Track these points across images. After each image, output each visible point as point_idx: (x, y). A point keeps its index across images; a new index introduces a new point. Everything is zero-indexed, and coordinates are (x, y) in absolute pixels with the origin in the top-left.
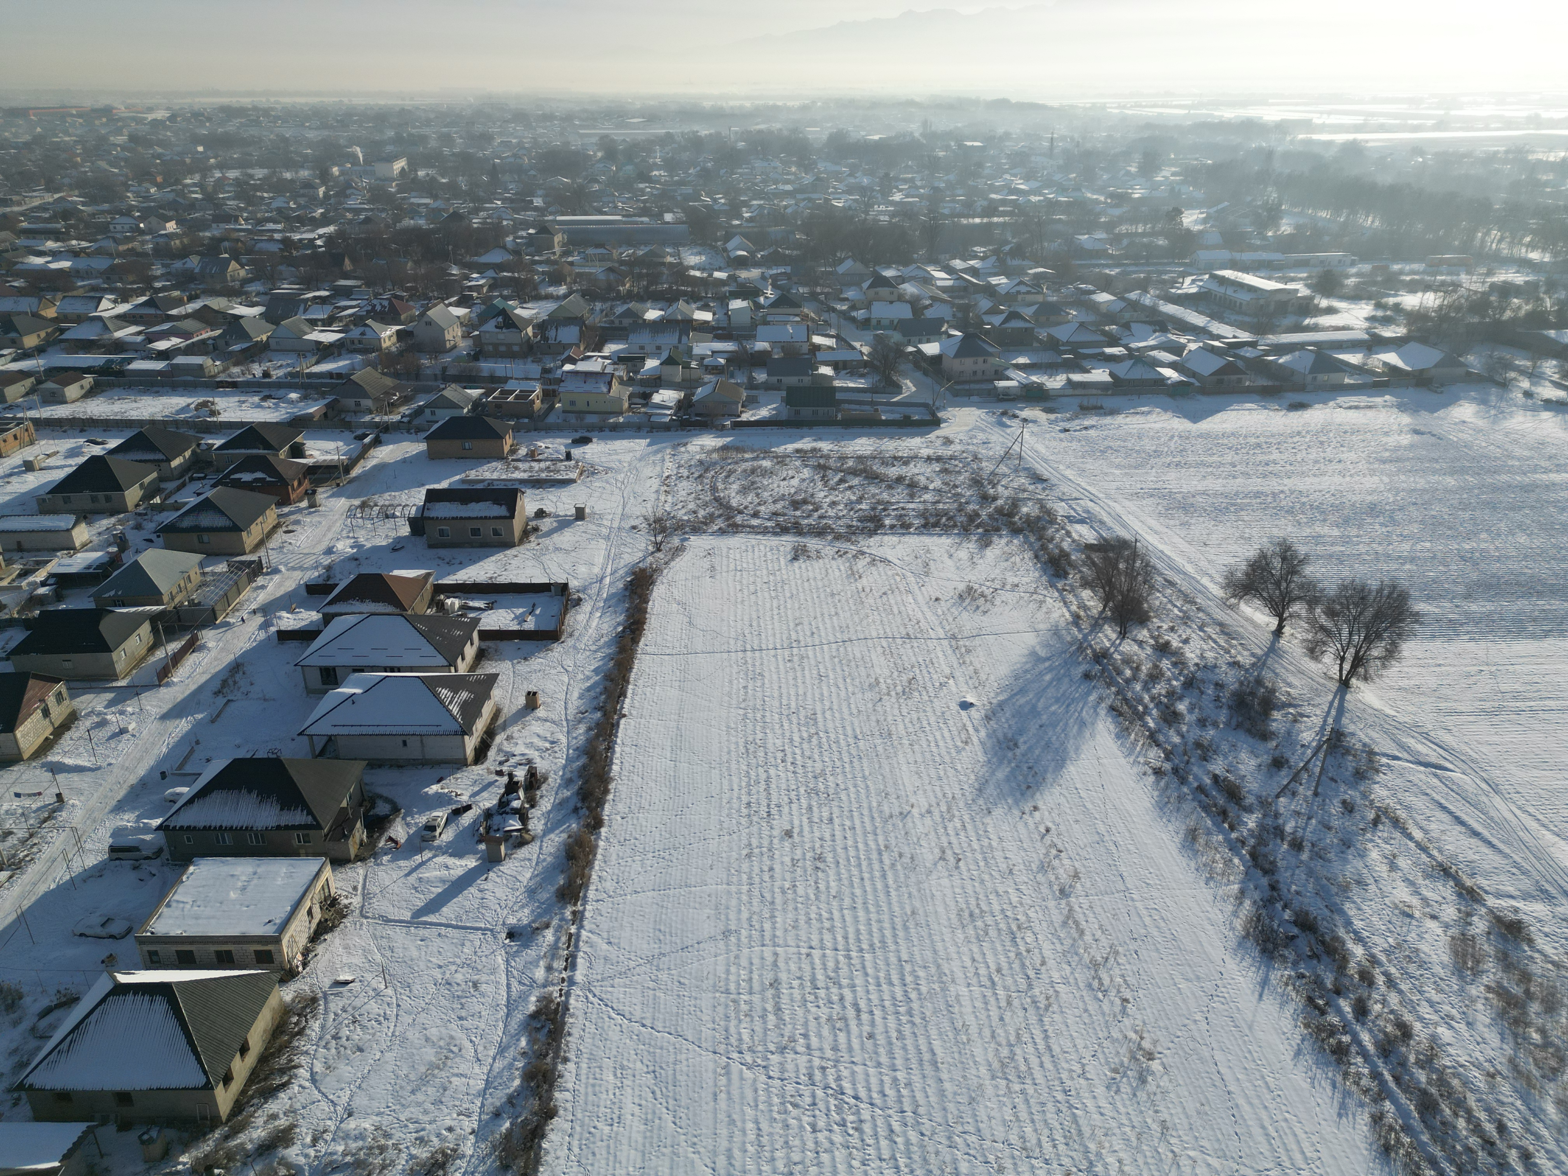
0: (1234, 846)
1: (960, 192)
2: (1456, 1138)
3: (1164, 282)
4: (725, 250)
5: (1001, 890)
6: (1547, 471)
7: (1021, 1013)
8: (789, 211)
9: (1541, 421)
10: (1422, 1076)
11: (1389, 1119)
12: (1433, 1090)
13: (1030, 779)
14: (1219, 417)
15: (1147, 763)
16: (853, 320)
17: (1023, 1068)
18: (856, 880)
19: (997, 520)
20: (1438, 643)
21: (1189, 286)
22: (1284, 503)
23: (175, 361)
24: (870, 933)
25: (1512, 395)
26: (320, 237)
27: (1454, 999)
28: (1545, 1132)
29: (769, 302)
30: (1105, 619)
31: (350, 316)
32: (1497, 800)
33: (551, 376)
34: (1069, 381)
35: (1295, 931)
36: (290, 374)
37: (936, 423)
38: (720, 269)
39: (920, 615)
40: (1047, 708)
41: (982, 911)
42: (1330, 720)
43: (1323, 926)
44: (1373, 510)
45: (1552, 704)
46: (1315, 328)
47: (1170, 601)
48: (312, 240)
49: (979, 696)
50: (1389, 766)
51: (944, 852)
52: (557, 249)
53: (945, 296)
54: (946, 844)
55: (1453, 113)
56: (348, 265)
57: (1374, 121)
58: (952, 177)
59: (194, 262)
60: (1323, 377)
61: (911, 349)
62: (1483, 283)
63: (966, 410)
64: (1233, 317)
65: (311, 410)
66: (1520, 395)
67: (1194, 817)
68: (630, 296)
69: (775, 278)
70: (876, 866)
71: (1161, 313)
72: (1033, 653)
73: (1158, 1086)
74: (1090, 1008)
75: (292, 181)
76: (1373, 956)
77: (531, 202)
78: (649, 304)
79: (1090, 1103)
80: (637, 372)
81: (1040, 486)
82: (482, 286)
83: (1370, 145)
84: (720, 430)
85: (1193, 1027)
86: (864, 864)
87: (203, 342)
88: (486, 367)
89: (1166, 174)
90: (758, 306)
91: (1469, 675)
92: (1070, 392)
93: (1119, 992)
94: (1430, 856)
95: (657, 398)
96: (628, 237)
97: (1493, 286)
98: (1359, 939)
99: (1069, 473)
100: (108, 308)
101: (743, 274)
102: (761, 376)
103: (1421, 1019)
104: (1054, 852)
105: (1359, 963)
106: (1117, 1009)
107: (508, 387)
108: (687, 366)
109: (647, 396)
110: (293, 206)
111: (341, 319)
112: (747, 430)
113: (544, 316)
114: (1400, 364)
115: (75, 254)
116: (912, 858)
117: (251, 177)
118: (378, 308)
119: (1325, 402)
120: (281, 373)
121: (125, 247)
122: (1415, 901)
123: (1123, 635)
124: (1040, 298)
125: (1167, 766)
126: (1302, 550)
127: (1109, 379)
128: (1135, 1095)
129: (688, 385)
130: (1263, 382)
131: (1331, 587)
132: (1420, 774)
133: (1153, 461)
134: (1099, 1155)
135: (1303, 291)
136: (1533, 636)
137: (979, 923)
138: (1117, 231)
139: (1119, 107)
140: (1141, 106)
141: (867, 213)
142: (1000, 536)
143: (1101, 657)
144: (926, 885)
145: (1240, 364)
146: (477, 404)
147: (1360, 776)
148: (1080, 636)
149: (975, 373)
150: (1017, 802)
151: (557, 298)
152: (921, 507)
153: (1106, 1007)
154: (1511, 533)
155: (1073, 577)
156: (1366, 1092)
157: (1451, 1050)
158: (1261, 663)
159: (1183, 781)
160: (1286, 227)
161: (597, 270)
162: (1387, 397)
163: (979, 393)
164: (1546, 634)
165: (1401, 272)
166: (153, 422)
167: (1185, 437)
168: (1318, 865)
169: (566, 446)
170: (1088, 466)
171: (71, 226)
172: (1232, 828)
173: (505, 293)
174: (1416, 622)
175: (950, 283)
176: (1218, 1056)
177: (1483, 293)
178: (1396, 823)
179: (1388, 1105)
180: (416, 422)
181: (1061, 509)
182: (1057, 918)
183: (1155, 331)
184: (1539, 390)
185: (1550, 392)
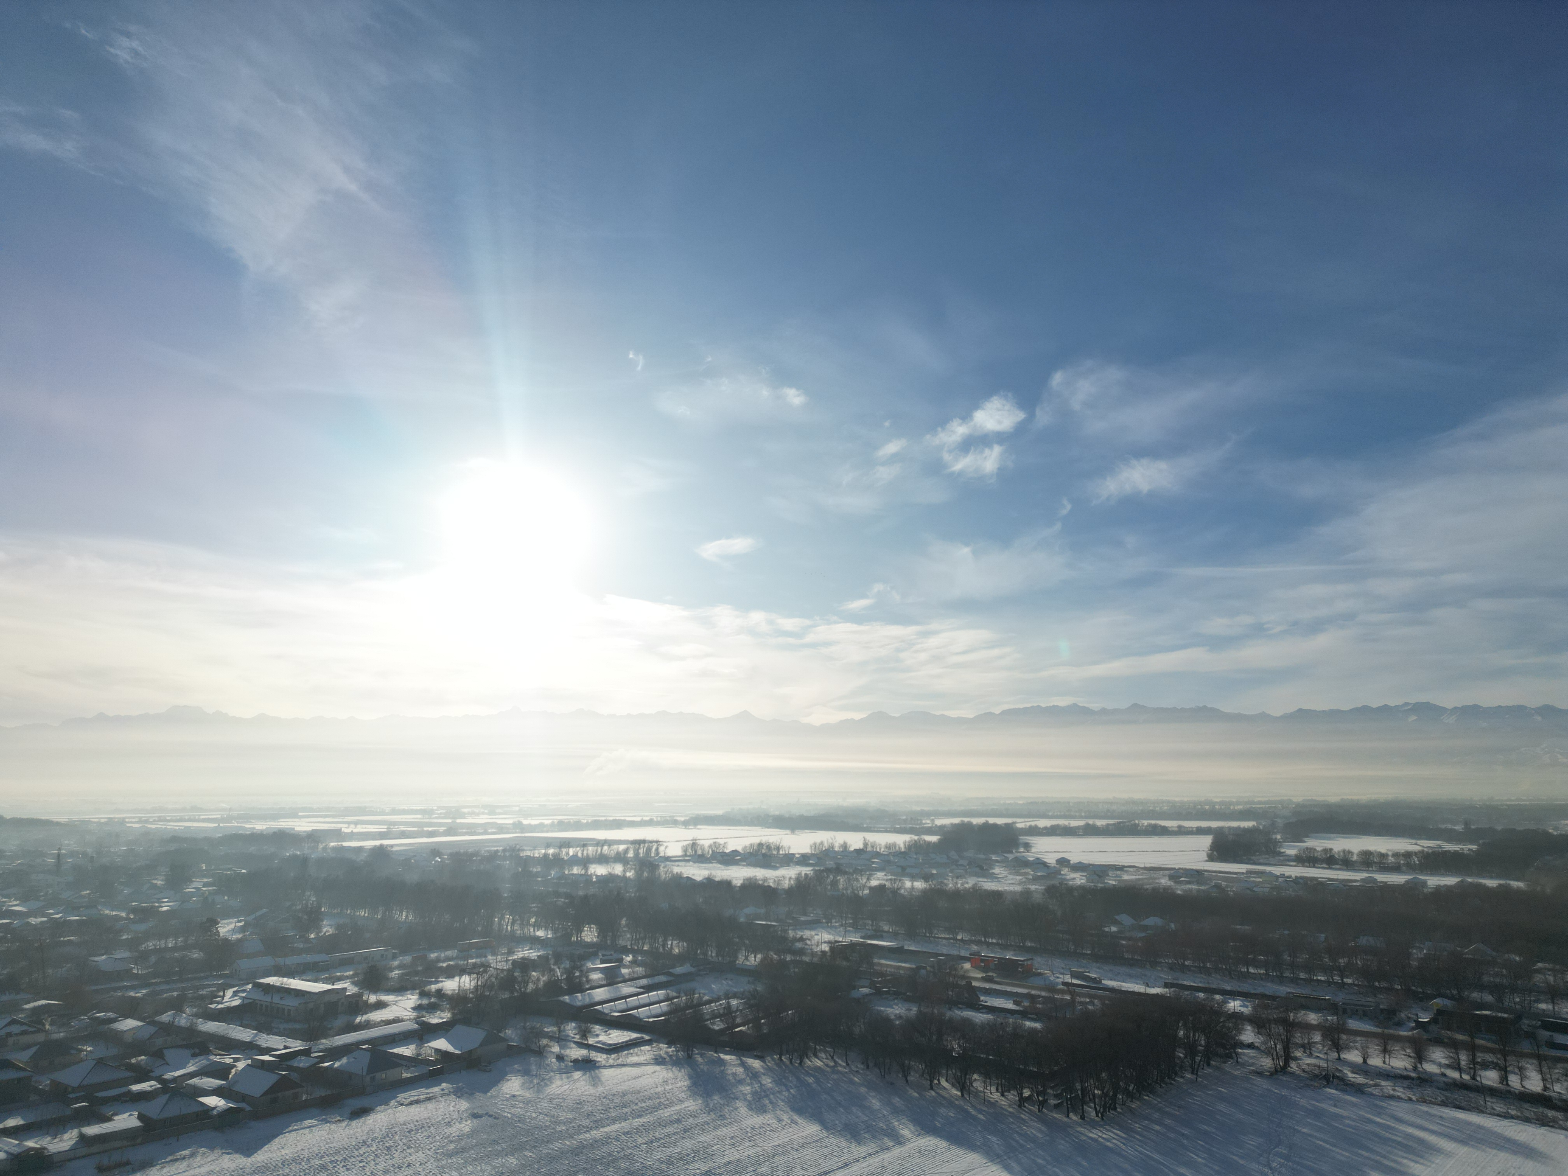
3: (202, 998)
6: (589, 1129)
9: (575, 1081)
14: (277, 1142)
21: (230, 999)
25: (548, 1061)
34: (82, 1137)
46: (368, 1025)
55: (458, 821)
57: (395, 829)
60: (381, 1076)
62: (507, 961)
64: (282, 1026)
66: (554, 1060)
71: (199, 1033)
83: (395, 849)
89: (198, 885)
92: (85, 1151)
97: (514, 963)
114: (450, 1049)
119: (386, 1103)
124: (40, 1038)
127: (138, 1124)
130: (321, 1092)
135: (351, 989)
138: (142, 948)
139: (140, 822)
140: (166, 820)
145: (294, 1076)
160: (327, 929)
162: (444, 1085)
165: (438, 960)
177: (508, 970)
183: (194, 1055)
184: (567, 1052)
185: (576, 1053)
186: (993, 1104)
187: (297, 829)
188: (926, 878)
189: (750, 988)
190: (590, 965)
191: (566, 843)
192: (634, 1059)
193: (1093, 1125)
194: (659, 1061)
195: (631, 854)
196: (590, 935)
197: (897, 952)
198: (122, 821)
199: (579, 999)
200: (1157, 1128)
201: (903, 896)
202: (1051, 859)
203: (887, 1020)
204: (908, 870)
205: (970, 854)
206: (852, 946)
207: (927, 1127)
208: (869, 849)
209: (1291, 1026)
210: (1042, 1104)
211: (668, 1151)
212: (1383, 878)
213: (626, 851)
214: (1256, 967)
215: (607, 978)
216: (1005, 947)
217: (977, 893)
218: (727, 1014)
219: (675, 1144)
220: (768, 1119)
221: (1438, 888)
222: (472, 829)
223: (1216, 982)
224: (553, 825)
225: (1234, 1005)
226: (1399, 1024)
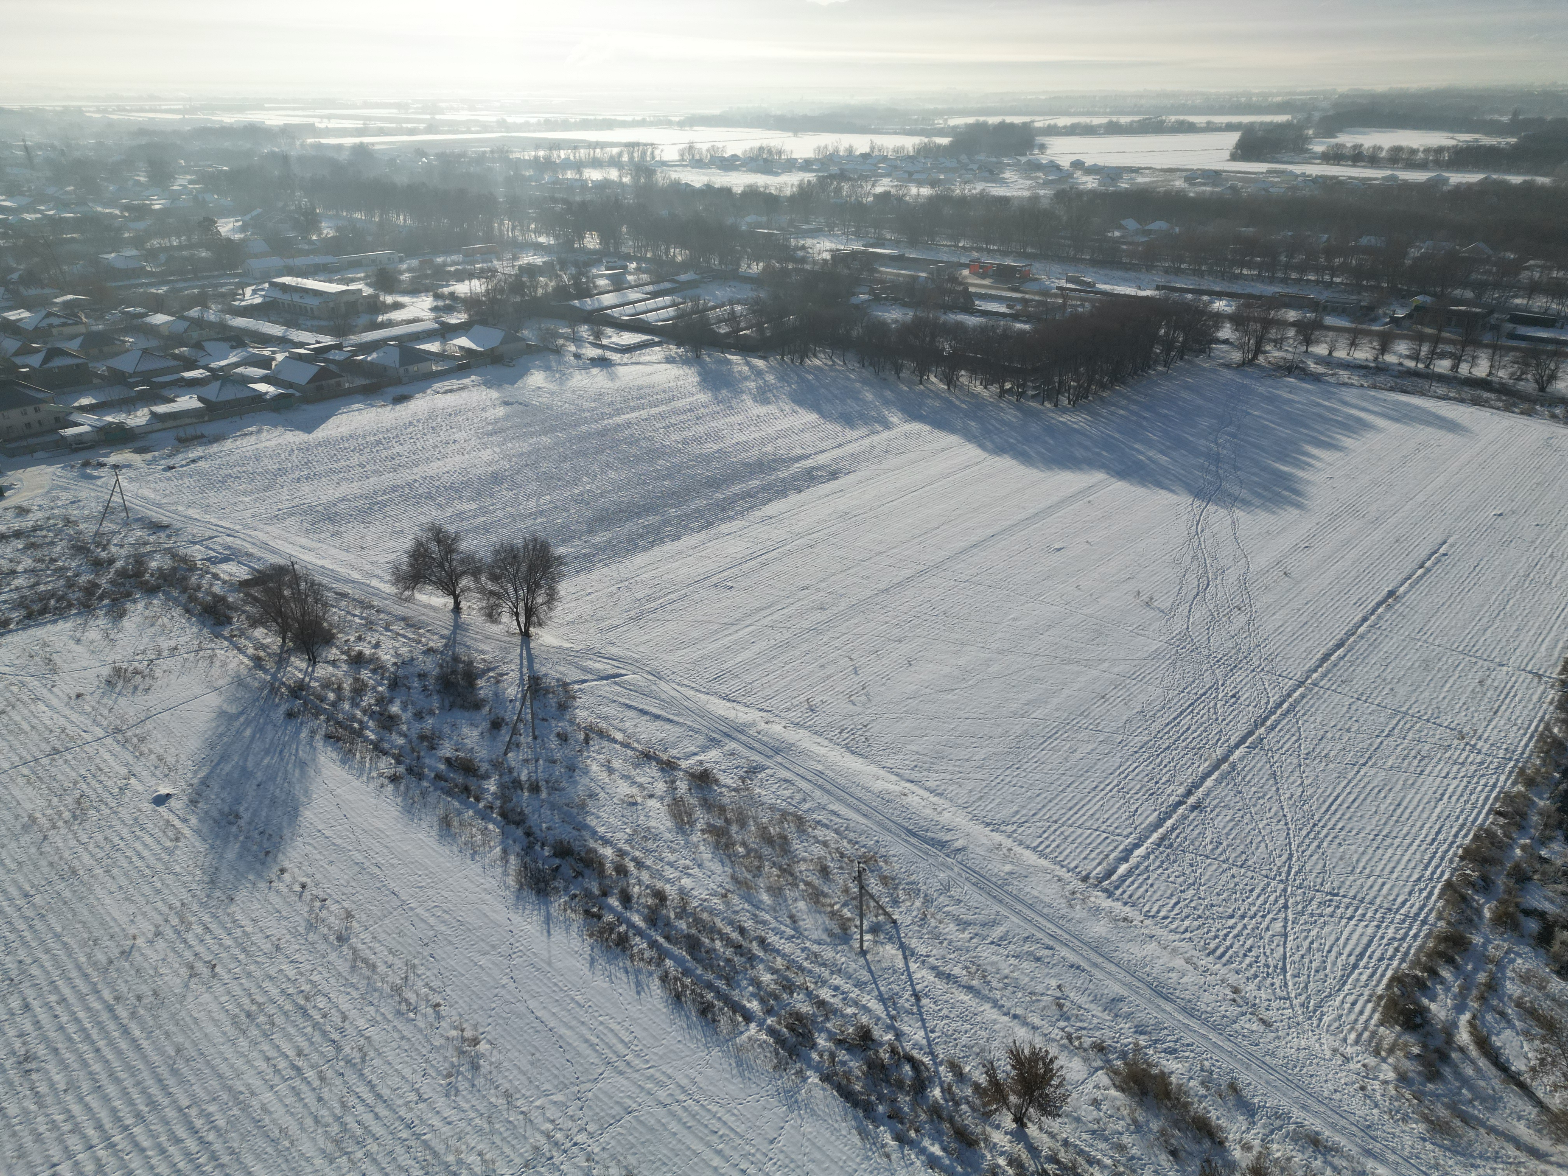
0: (484, 815)
2: (718, 958)
3: (223, 295)
5: (273, 972)
6: (611, 416)
7: (338, 1081)
9: (594, 376)
10: (682, 925)
11: (673, 973)
12: (693, 931)
13: (266, 844)
15: (381, 775)
17: (359, 1131)
18: (89, 1056)
19: (123, 584)
20: (582, 576)
21: (251, 297)
22: (421, 491)
24: (131, 1103)
25: (566, 359)
27: (684, 852)
28: (767, 917)
30: (289, 652)
32: (662, 684)
34: (154, 415)
35: (557, 861)
39: (62, 722)
40: (258, 764)
41: (259, 1005)
42: (525, 670)
43: (576, 846)
44: (496, 478)
45: (672, 596)
46: (390, 324)
47: (348, 613)
49: (174, 783)
50: (581, 690)
51: (192, 967)
54: (192, 958)
55: (438, 117)
57: (373, 125)
60: (413, 368)
62: (513, 266)
63: (33, 470)
64: (309, 323)
66: (572, 358)
67: (441, 805)
70: (111, 1026)
71: (232, 328)
72: (222, 714)
73: (491, 1064)
74: (405, 1033)
76: (620, 850)
79: (436, 1122)
81: (162, 535)
83: (377, 147)
85: (503, 992)
86: (94, 1033)
89: (181, 182)
91: (612, 595)
92: (159, 425)
93: (428, 1001)
94: (633, 749)
97: (521, 268)
98: (606, 842)
99: (192, 512)
103: (668, 881)
104: (318, 904)
105: (612, 862)
106: (431, 1018)
114: (473, 346)
116: (155, 994)
119: (423, 391)
122: (635, 790)
123: (313, 661)
124: (82, 329)
125: (401, 769)
126: (451, 529)
127: (200, 405)
128: (473, 1085)
130: (361, 382)
131: (486, 555)
132: (605, 688)
133: (280, 480)
134: (460, 1162)
135: (367, 291)
136: (645, 549)
137: (262, 1019)
138: (148, 246)
139: (98, 111)
140: (125, 110)
142: (135, 601)
143: (298, 690)
144: (183, 1013)
145: (332, 367)
147: (563, 707)
148: (268, 678)
149: (28, 425)
150: (259, 875)
152: (15, 596)
153: (421, 1023)
154: (603, 471)
155: (238, 621)
156: (650, 963)
157: (695, 893)
158: (451, 641)
159: (420, 777)
160: (328, 231)
162: (473, 377)
163: (44, 447)
164: (652, 545)
165: (445, 264)
167: (306, 448)
168: (556, 797)
170: (212, 501)
172: (478, 799)
174: (561, 564)
176: (532, 1004)
177: (516, 275)
178: (602, 734)
179: (668, 962)
181: (197, 553)
182: (343, 967)
183: (233, 348)
184: (583, 351)
185: (592, 352)
186: (975, 396)
187: (269, 123)
188: (933, 184)
189: (752, 294)
190: (595, 271)
191: (556, 145)
192: (647, 358)
193: (1065, 411)
194: (670, 360)
195: (625, 158)
196: (592, 242)
197: (898, 260)
198: (79, 111)
199: (589, 303)
200: (1122, 412)
201: (908, 203)
202: (1065, 162)
203: (884, 324)
204: (915, 176)
205: (981, 157)
206: (854, 254)
207: (913, 414)
208: (876, 153)
209: (1267, 324)
210: (1021, 395)
211: (684, 434)
212: (1405, 175)
213: (620, 155)
214: (1250, 268)
215: (613, 284)
216: (1005, 254)
217: (984, 199)
218: (732, 318)
219: (689, 429)
220: (772, 409)
221: (1458, 186)
222: (453, 126)
223: (1206, 284)
224: (539, 123)
225: (1220, 305)
226: (1374, 320)
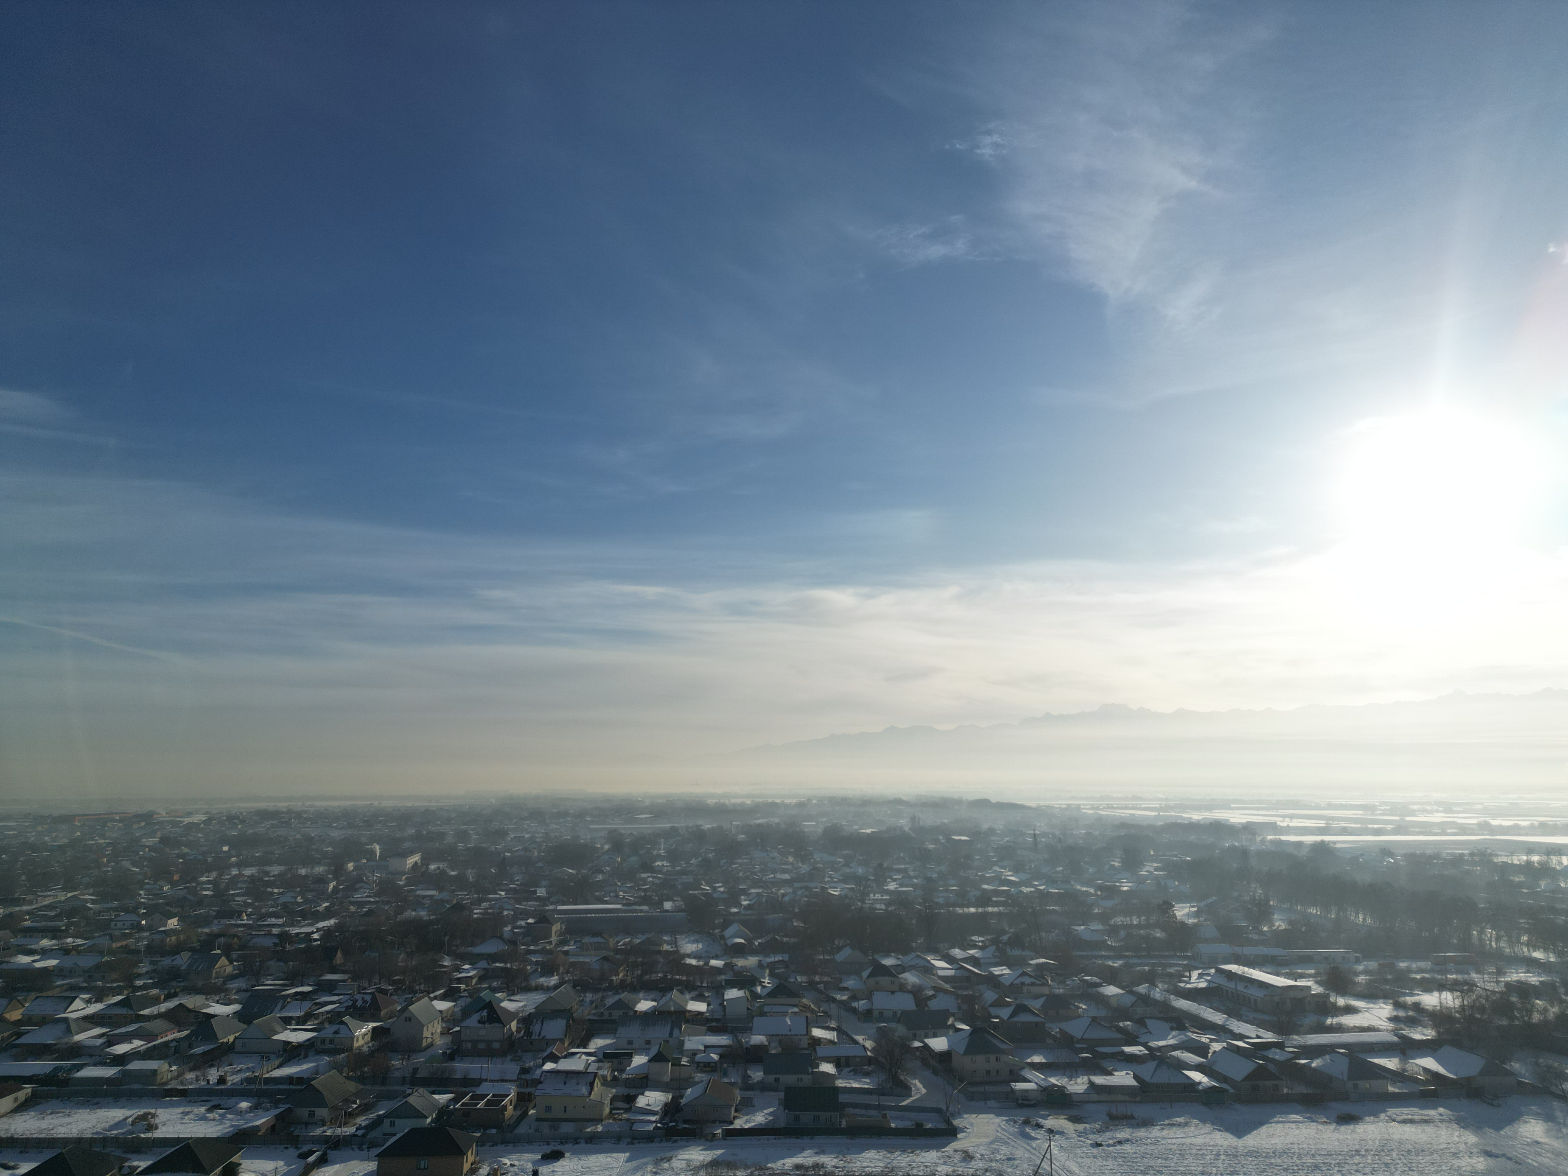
1: (953, 882)
3: (1170, 975)
4: (722, 937)
8: (787, 899)
14: (1264, 1130)
16: (854, 1010)
21: (1196, 980)
23: (128, 1067)
26: (318, 930)
29: (766, 991)
31: (328, 1012)
33: (528, 1077)
34: (1091, 1083)
36: (248, 1080)
37: (952, 1133)
38: (716, 957)
46: (1339, 1029)
48: (309, 934)
52: (554, 938)
53: (947, 987)
55: (1408, 819)
56: (339, 958)
57: (1335, 825)
58: (943, 868)
59: (182, 960)
60: (1365, 1085)
61: (917, 1044)
62: (1498, 982)
63: (984, 1118)
64: (1252, 1015)
65: (258, 1123)
68: (623, 986)
69: (772, 966)
71: (1174, 1009)
75: (306, 876)
77: (535, 892)
78: (641, 995)
80: (621, 1071)
82: (471, 978)
83: (1338, 846)
84: (709, 1140)
87: (166, 1043)
88: (462, 1067)
89: (1148, 869)
90: (755, 996)
92: (1095, 1097)
95: (642, 1102)
96: (623, 925)
97: (1508, 985)
100: (80, 1008)
101: (740, 962)
102: (757, 1075)
107: (480, 1091)
108: (677, 1063)
109: (631, 1099)
110: (299, 900)
111: (316, 1016)
112: (741, 1141)
113: (531, 1009)
114: (1441, 1070)
115: (65, 951)
117: (267, 873)
118: (359, 1003)
119: (1375, 1114)
120: (237, 1078)
121: (119, 944)
124: (1046, 991)
127: (1134, 1083)
129: (676, 1086)
130: (1302, 1089)
135: (1317, 989)
138: (1112, 922)
139: (1092, 808)
140: (1113, 808)
141: (863, 901)
145: (1271, 1067)
146: (443, 1111)
149: (988, 1072)
151: (548, 989)
160: (1280, 923)
161: (591, 959)
162: (1441, 1110)
163: (996, 1097)
165: (1409, 970)
166: (79, 1141)
167: (1233, 1154)
169: (535, 1163)
171: (72, 924)
173: (495, 984)
175: (951, 973)
180: (372, 1135)
183: (1173, 1029)
187: (1233, 820)
191: (1555, 850)
198: (1079, 808)
222: (1427, 828)
224: (1532, 827)
